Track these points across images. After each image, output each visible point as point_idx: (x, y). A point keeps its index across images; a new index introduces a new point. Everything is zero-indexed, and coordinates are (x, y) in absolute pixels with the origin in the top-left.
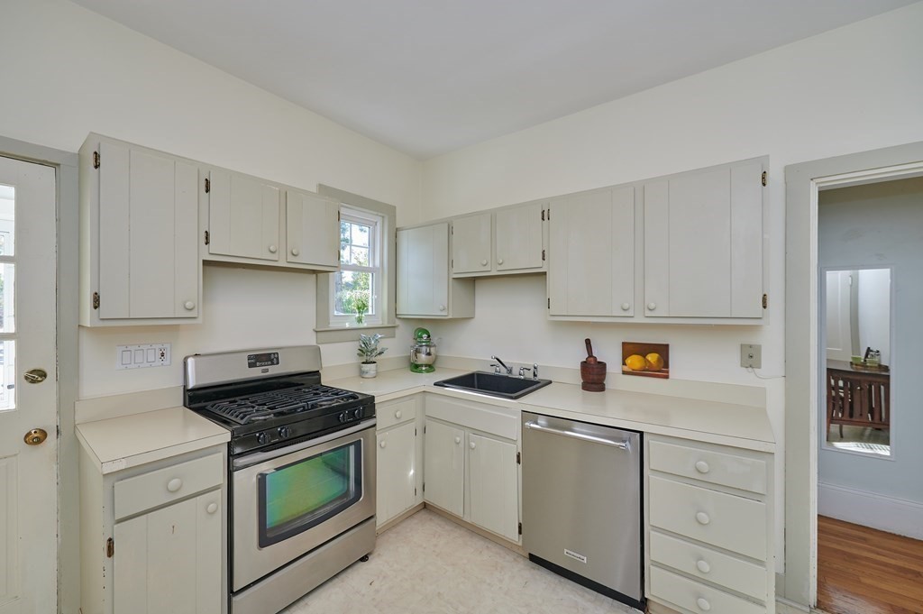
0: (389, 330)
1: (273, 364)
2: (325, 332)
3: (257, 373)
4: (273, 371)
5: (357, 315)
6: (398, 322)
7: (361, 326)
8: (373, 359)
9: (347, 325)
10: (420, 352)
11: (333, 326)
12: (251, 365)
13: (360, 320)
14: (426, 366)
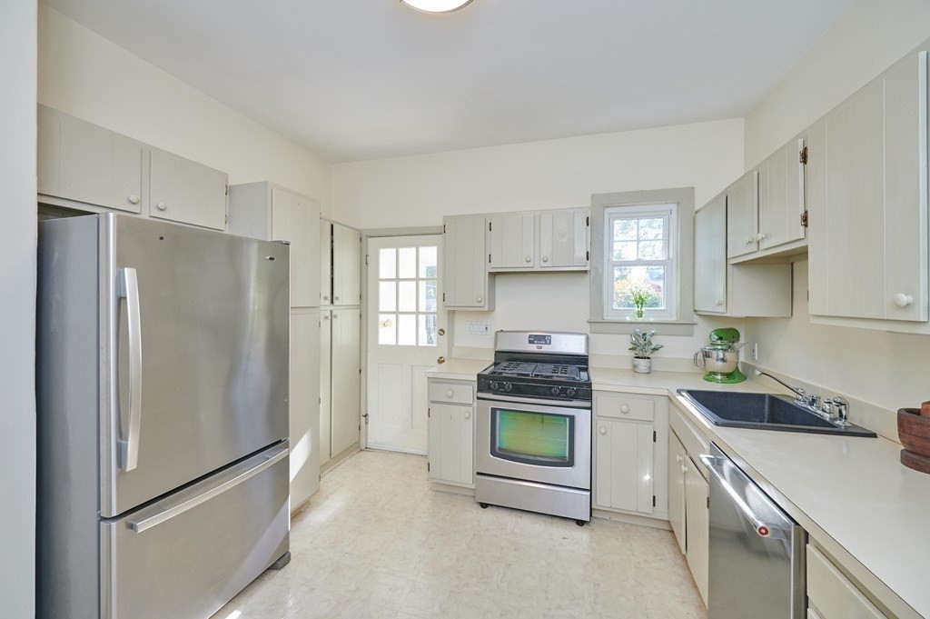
0: (682, 327)
1: (546, 343)
2: (598, 323)
3: (533, 348)
4: (546, 349)
5: (637, 309)
6: (697, 319)
7: (640, 320)
8: (647, 355)
9: (628, 319)
10: (709, 357)
11: (607, 318)
12: (530, 342)
13: (640, 315)
14: (722, 374)
